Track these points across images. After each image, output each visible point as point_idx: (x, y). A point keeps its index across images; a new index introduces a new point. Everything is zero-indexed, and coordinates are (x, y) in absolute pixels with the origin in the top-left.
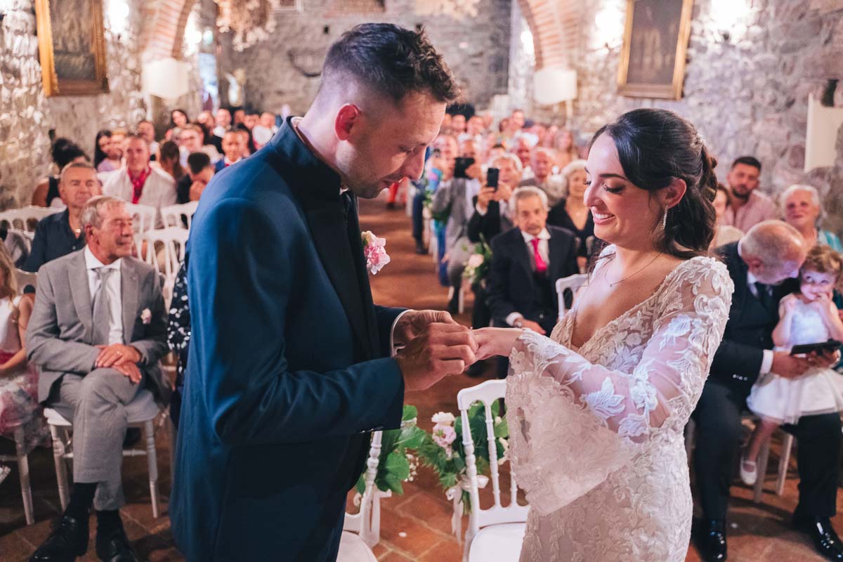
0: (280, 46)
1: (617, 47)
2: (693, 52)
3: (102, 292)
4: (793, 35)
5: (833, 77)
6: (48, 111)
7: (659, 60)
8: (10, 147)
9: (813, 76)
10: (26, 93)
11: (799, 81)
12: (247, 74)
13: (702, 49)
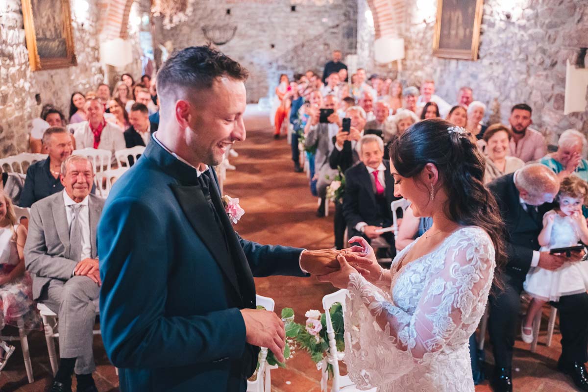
0: (197, 24)
1: (433, 22)
2: (485, 27)
3: (76, 222)
4: (556, 16)
5: (584, 47)
6: (34, 82)
7: (461, 33)
8: (8, 109)
9: (569, 46)
10: (18, 70)
11: (560, 49)
12: (173, 44)
13: (492, 25)
